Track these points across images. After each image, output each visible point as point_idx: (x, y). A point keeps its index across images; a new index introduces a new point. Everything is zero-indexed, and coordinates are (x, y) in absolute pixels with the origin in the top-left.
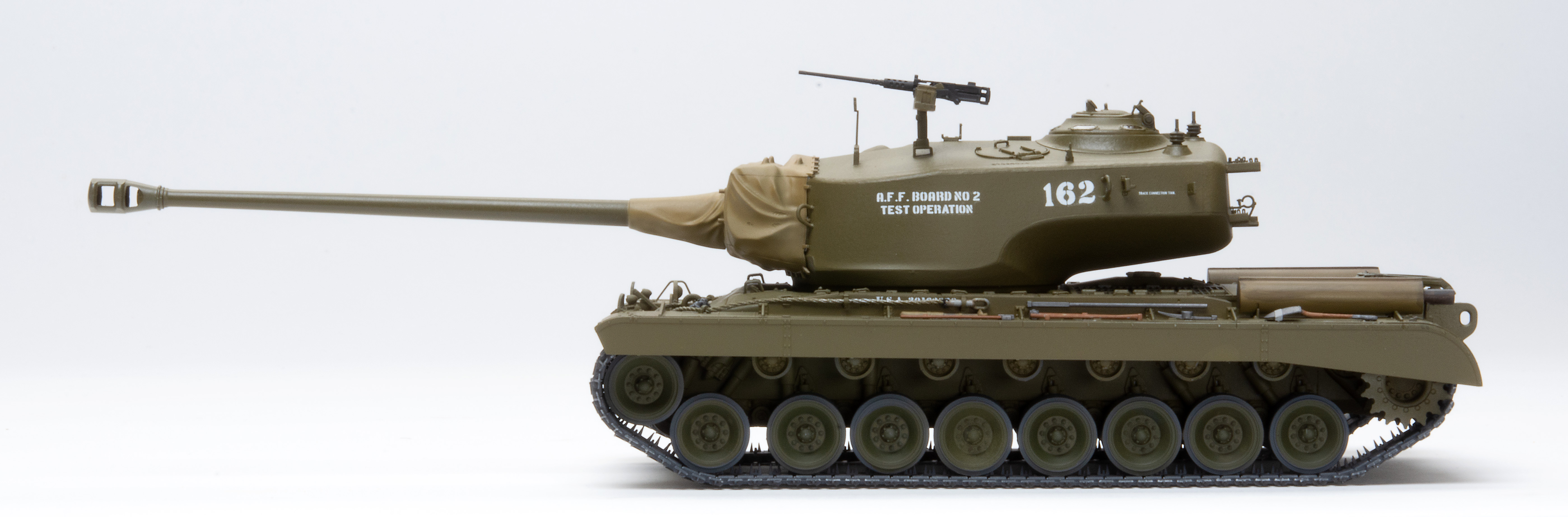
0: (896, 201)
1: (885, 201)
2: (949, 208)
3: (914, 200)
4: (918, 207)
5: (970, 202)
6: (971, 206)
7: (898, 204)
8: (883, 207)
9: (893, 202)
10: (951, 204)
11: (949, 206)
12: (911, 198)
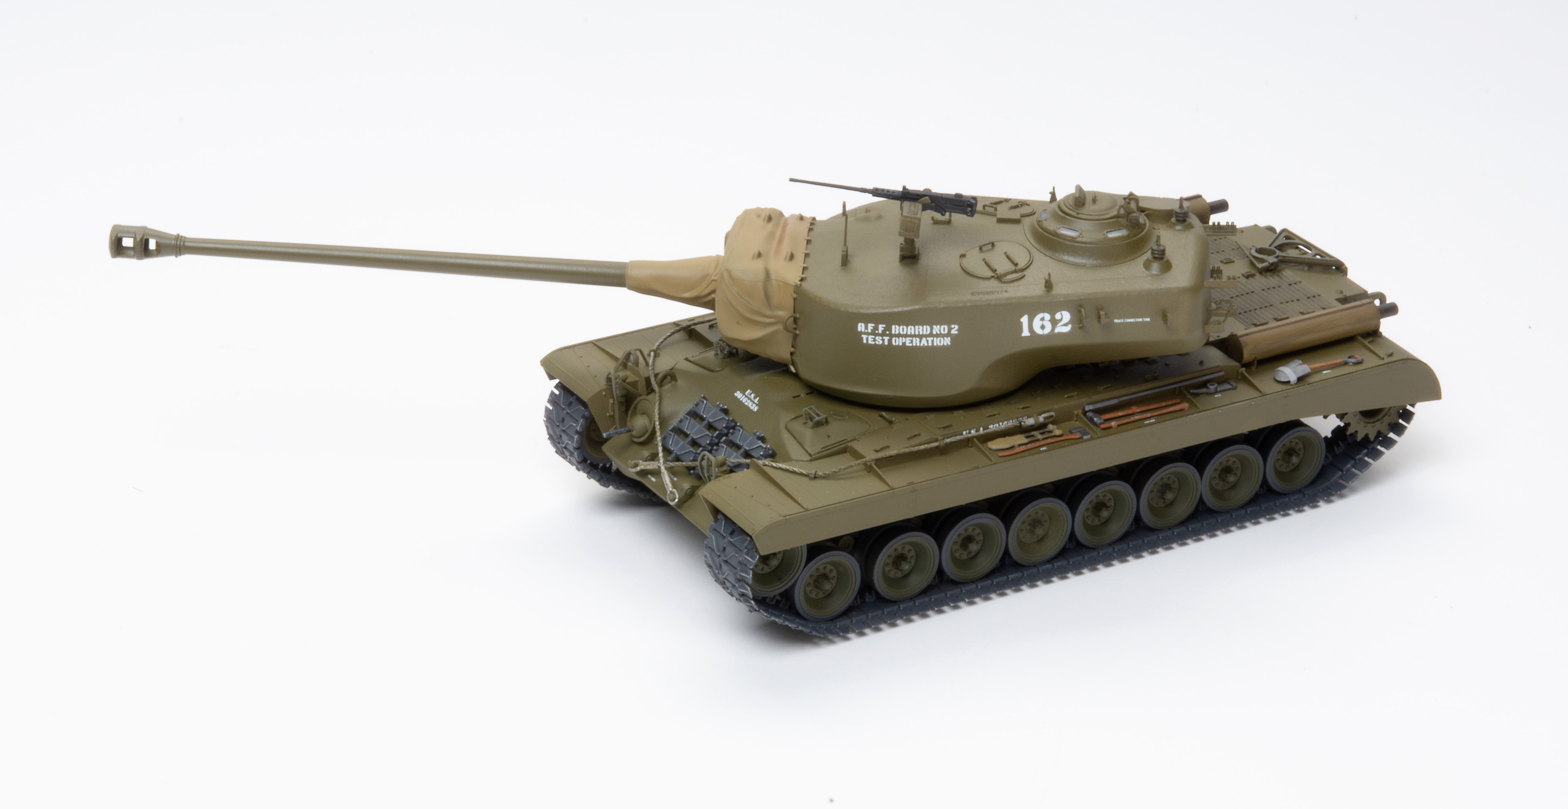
0: (877, 332)
1: (866, 331)
2: (927, 341)
3: (893, 332)
4: (897, 339)
5: (949, 334)
6: (949, 338)
7: (878, 335)
8: (864, 337)
9: (873, 333)
10: (929, 337)
11: (928, 339)
12: (890, 331)
